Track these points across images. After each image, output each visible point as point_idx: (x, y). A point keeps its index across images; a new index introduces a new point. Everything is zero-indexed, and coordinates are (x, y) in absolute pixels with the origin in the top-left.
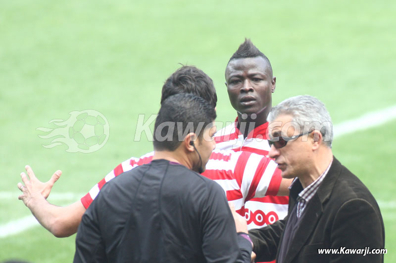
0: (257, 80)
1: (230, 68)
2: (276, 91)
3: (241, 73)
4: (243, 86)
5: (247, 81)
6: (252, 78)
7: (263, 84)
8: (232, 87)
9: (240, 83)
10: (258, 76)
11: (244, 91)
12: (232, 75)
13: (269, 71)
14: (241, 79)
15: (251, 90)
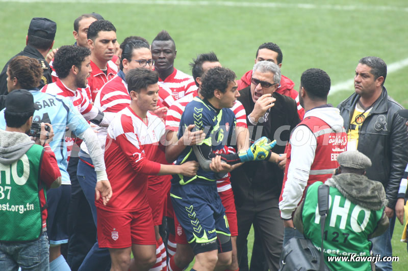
0: (168, 53)
1: (154, 45)
2: (176, 58)
3: (159, 48)
4: (160, 55)
5: (162, 53)
6: (165, 51)
7: (170, 55)
8: (155, 55)
9: (159, 54)
10: (168, 51)
11: (160, 58)
12: (155, 48)
13: (174, 47)
14: (159, 51)
15: (164, 58)
